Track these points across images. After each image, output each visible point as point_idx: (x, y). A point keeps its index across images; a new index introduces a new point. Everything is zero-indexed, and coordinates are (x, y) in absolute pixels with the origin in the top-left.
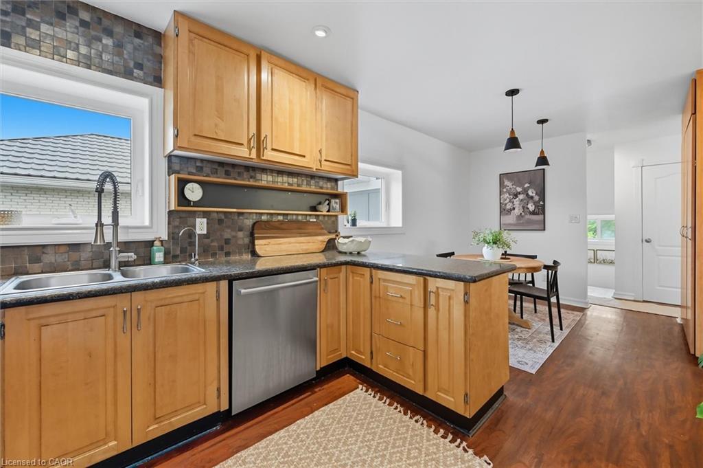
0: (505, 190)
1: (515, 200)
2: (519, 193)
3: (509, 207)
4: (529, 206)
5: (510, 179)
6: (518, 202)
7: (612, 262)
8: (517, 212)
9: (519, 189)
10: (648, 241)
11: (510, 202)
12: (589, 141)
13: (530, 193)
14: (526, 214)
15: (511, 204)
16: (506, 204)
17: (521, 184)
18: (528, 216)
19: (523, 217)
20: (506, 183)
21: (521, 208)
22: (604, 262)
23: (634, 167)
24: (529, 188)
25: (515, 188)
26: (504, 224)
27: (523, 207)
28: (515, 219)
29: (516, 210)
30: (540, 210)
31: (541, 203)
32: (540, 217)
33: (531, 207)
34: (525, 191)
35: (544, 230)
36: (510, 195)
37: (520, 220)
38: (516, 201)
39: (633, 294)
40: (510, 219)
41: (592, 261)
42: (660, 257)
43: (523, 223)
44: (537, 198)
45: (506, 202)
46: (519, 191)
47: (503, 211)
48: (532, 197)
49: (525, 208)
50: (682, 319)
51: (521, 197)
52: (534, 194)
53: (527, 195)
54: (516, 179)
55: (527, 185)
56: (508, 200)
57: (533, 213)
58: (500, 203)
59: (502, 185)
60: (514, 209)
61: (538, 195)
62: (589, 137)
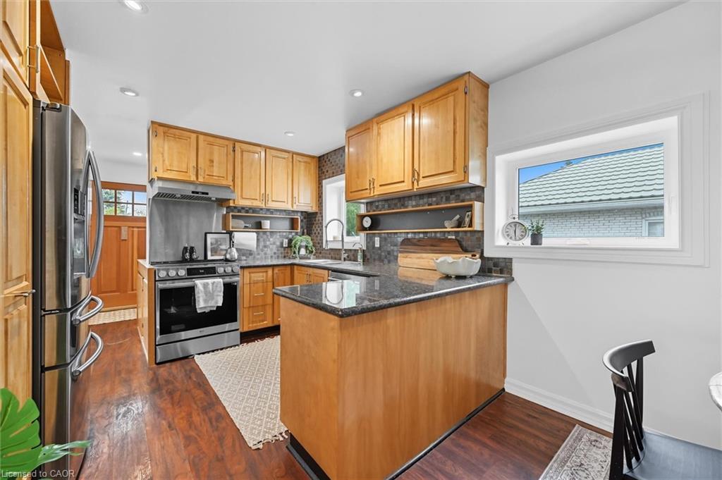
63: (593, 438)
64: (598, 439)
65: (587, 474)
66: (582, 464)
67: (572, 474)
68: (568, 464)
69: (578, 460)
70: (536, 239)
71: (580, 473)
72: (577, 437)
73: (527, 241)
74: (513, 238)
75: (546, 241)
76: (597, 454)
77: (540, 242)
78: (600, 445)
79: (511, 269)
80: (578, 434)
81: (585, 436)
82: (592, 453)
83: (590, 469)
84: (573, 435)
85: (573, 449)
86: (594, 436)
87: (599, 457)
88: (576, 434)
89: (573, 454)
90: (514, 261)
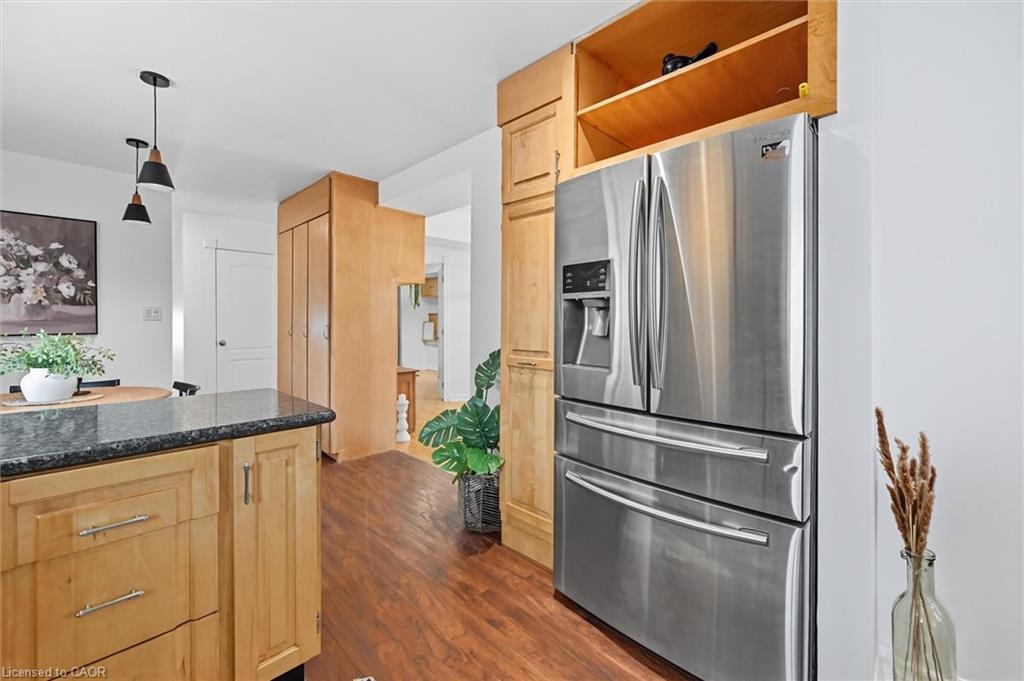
1: (23, 273)
2: (36, 259)
4: (62, 288)
5: (9, 226)
6: (32, 278)
8: (29, 296)
9: (35, 251)
10: (222, 344)
11: (7, 274)
13: (64, 261)
14: (53, 302)
15: (10, 279)
17: (38, 241)
18: (59, 308)
19: (44, 308)
21: (40, 288)
24: (60, 252)
25: (25, 248)
27: (46, 290)
28: (23, 311)
29: (27, 294)
30: (88, 296)
31: (91, 284)
32: (88, 310)
33: (67, 289)
34: (51, 257)
35: (97, 333)
36: (7, 259)
37: (38, 314)
38: (27, 277)
43: (45, 320)
44: (80, 274)
46: (34, 254)
48: (69, 271)
49: (51, 292)
51: (40, 267)
52: (74, 266)
53: (57, 264)
54: (24, 229)
55: (55, 246)
57: (72, 301)
60: (20, 290)
61: (85, 269)
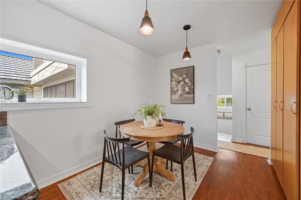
0: (173, 79)
1: (178, 85)
2: (181, 81)
3: (175, 89)
4: (186, 89)
5: (176, 73)
7: (231, 118)
8: (180, 92)
9: (181, 79)
10: (249, 109)
11: (176, 86)
12: (218, 51)
13: (187, 81)
14: (184, 94)
15: (176, 87)
16: (174, 88)
17: (181, 75)
18: (186, 95)
20: (174, 75)
21: (182, 90)
22: (228, 118)
23: (242, 67)
25: (179, 78)
26: (173, 100)
28: (179, 96)
30: (192, 91)
31: (192, 87)
32: (192, 96)
34: (184, 80)
35: (194, 103)
36: (176, 82)
37: (181, 97)
38: (179, 86)
39: (242, 140)
40: (176, 97)
41: (222, 118)
42: (256, 119)
43: (183, 99)
44: (190, 84)
45: (174, 86)
46: (180, 80)
47: (173, 92)
48: (187, 84)
49: (184, 90)
50: (272, 160)
51: (182, 83)
53: (185, 82)
54: (179, 73)
55: (185, 76)
56: (175, 85)
57: (188, 93)
58: (171, 87)
59: (172, 76)
60: (178, 90)
61: (191, 82)
62: (218, 47)
63: (67, 183)
64: (69, 182)
65: (82, 193)
66: (77, 193)
67: (79, 198)
68: (74, 197)
69: (74, 193)
70: (22, 98)
71: (80, 195)
72: (63, 188)
73: (15, 100)
74: (4, 97)
75: (29, 100)
76: (75, 186)
77: (25, 100)
78: (72, 183)
79: (6, 119)
80: (62, 186)
81: (65, 185)
82: (74, 187)
83: (80, 191)
84: (61, 189)
85: (68, 192)
86: (67, 182)
87: (76, 186)
88: (61, 187)
89: (71, 193)
90: (8, 113)
